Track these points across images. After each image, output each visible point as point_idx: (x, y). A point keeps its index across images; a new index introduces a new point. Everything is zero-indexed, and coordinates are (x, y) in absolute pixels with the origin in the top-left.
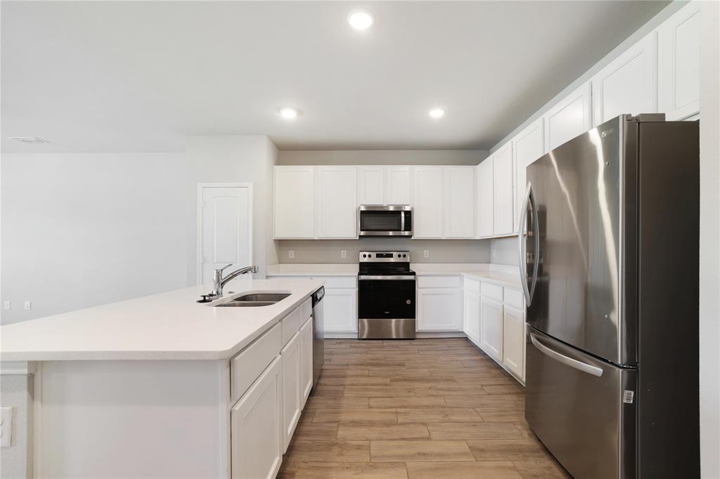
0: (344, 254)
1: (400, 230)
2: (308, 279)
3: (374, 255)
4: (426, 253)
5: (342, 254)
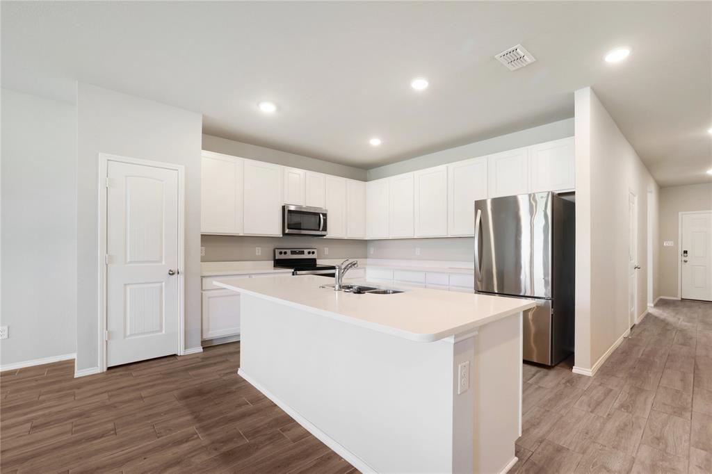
0: (258, 251)
1: (319, 230)
2: (247, 277)
3: (289, 251)
4: (326, 250)
5: (257, 251)
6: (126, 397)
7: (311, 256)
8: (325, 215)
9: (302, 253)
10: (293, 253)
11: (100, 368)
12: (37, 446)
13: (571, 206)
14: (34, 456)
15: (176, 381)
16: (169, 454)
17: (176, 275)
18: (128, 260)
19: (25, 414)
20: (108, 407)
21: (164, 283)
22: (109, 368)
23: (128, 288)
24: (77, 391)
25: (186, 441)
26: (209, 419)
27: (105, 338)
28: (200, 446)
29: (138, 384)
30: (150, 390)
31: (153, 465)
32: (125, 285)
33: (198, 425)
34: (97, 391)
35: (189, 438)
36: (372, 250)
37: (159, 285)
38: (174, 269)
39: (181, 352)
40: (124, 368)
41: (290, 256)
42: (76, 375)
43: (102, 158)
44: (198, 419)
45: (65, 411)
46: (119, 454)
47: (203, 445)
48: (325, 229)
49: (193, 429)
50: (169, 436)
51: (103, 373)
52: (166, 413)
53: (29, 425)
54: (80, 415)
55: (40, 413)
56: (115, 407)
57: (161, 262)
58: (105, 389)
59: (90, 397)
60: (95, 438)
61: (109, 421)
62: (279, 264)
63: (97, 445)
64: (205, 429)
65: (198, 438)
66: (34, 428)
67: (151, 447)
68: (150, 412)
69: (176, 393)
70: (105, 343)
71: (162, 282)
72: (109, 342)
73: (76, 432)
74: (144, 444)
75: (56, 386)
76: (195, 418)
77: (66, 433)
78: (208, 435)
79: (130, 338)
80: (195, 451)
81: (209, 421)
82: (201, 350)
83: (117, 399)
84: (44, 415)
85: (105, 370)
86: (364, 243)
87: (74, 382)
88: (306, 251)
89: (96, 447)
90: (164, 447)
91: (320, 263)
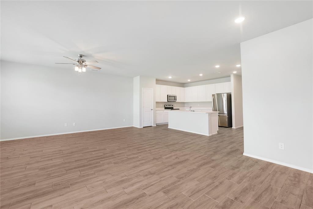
7: (172, 106)
8: (176, 97)
9: (170, 106)
10: (169, 106)
13: (231, 95)
17: (152, 110)
18: (146, 107)
22: (143, 127)
36: (186, 105)
37: (150, 112)
39: (153, 125)
41: (168, 106)
43: (142, 88)
48: (176, 100)
57: (150, 108)
62: (166, 108)
79: (146, 122)
82: (156, 125)
86: (184, 103)
88: (171, 105)
91: (174, 108)
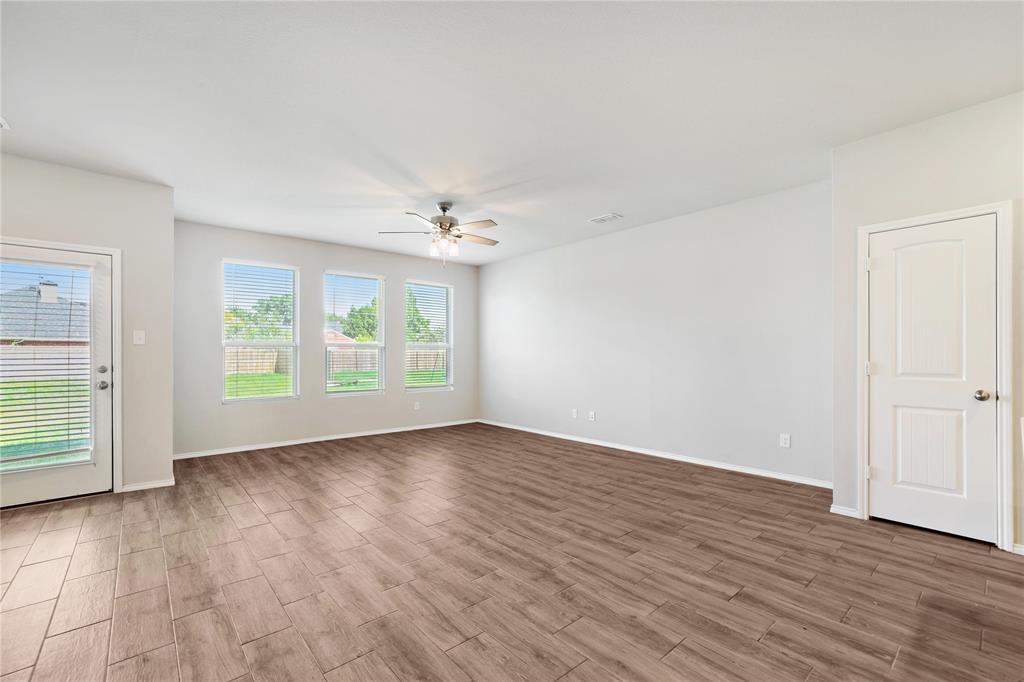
6: (857, 559)
11: (859, 513)
12: (749, 553)
14: (740, 559)
15: (947, 578)
16: (832, 647)
17: (991, 402)
18: (900, 371)
19: (765, 523)
20: (827, 556)
21: (964, 413)
22: (873, 519)
23: (900, 412)
24: (819, 526)
25: (868, 653)
26: (939, 657)
27: (866, 476)
28: (880, 672)
29: (888, 553)
30: (895, 568)
31: (804, 641)
32: (896, 406)
33: (908, 649)
34: (834, 536)
35: (875, 651)
37: (956, 413)
38: (989, 389)
39: (1005, 543)
40: (892, 526)
42: (832, 510)
43: (862, 233)
44: (920, 643)
45: (792, 538)
46: (789, 605)
47: (885, 675)
49: (893, 646)
50: (855, 629)
51: (862, 520)
52: (881, 604)
53: (758, 534)
54: (797, 549)
55: (775, 528)
56: (835, 561)
57: (961, 377)
58: (844, 538)
59: (826, 538)
60: (788, 577)
61: (813, 570)
63: (784, 583)
64: (913, 661)
65: (891, 663)
66: (760, 537)
67: (822, 624)
68: (862, 590)
69: (926, 592)
70: (866, 482)
71: (962, 410)
72: (871, 481)
73: (782, 561)
74: (820, 616)
75: (807, 512)
76: (916, 639)
77: (772, 556)
78: (909, 672)
79: (901, 486)
80: (865, 670)
81: (934, 659)
83: (845, 555)
84: (775, 532)
85: (866, 518)
87: (826, 516)
89: (779, 585)
90: (835, 635)
